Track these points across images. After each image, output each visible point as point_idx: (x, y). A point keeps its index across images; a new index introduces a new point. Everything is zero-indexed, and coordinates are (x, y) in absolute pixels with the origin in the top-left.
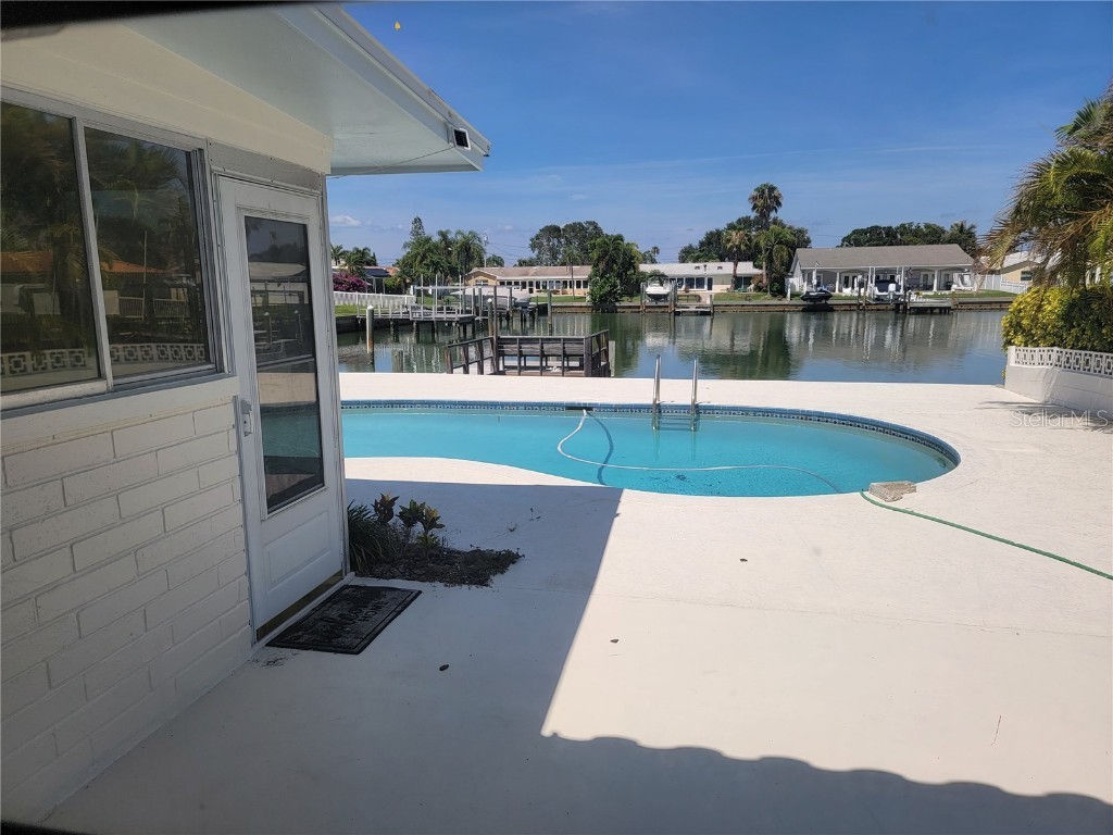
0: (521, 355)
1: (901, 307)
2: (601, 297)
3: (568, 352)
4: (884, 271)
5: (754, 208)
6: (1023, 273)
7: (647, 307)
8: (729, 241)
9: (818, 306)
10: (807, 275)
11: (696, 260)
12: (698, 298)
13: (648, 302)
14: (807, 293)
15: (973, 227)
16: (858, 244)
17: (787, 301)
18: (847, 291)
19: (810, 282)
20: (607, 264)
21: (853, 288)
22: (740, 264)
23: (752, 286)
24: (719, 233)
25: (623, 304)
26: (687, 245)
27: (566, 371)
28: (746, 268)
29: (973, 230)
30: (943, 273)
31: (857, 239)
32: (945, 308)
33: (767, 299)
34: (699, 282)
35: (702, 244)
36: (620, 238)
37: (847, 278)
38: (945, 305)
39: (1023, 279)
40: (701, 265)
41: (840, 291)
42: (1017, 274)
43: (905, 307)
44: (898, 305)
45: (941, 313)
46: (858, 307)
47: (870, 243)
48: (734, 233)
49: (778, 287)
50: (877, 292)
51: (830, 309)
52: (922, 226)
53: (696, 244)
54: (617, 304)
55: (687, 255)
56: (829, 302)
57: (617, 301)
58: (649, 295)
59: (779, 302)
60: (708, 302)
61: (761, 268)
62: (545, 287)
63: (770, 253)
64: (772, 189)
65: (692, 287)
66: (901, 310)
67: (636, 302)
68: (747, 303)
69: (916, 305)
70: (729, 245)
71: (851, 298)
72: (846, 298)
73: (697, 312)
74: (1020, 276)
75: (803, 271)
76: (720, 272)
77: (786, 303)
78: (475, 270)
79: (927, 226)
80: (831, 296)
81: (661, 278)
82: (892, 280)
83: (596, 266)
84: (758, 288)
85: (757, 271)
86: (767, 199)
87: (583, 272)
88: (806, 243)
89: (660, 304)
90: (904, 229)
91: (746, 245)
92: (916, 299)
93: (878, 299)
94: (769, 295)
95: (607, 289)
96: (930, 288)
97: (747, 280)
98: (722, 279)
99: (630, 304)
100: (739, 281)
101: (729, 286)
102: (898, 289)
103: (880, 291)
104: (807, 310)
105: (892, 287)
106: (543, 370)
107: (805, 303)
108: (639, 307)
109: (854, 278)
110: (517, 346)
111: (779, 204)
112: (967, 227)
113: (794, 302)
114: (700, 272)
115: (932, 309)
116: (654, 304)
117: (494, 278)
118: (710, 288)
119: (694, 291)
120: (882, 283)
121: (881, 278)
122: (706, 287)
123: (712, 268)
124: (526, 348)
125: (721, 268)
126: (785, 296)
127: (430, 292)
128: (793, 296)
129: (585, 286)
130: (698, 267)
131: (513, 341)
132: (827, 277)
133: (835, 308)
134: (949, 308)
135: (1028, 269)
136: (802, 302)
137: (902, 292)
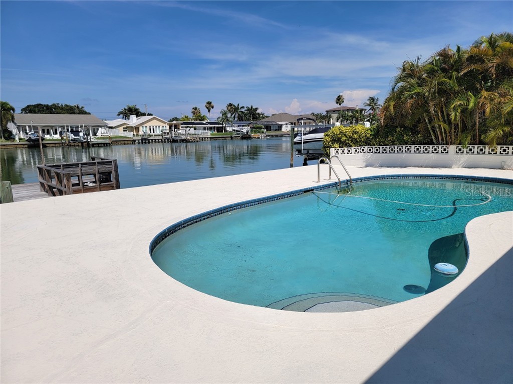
1: (86, 143)
6: (124, 128)
9: (34, 145)
14: (28, 138)
15: (83, 107)
16: (31, 112)
17: (16, 142)
18: (47, 137)
29: (83, 109)
31: (31, 109)
32: (107, 144)
37: (43, 130)
38: (107, 142)
39: (124, 131)
41: (43, 136)
42: (121, 129)
43: (89, 144)
45: (104, 146)
46: (65, 145)
49: (9, 136)
51: (45, 146)
52: (64, 106)
59: (11, 143)
66: (85, 145)
69: (93, 143)
71: (57, 140)
72: (50, 140)
75: (17, 126)
80: (44, 139)
93: (74, 140)
102: (84, 135)
103: (75, 136)
104: (30, 147)
105: (81, 134)
107: (29, 143)
112: (80, 107)
120: (75, 133)
121: (75, 130)
128: (20, 139)
133: (47, 145)
134: (109, 143)
135: (125, 126)
136: (27, 143)
137: (86, 137)
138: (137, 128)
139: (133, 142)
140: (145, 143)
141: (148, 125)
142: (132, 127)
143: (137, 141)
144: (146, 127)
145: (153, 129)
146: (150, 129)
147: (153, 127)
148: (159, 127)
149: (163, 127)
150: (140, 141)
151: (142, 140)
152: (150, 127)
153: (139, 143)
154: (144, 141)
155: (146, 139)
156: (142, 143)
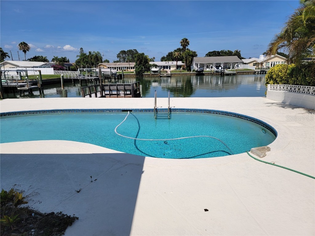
0: (110, 90)
1: (223, 74)
2: (138, 72)
3: (126, 89)
4: (217, 64)
5: (181, 45)
6: (254, 64)
7: (152, 75)
8: (175, 55)
9: (200, 74)
10: (197, 65)
11: (166, 61)
12: (167, 72)
13: (152, 73)
14: (197, 70)
15: (240, 51)
16: (210, 56)
17: (192, 72)
18: (208, 69)
19: (198, 67)
20: (140, 62)
21: (209, 68)
22: (178, 62)
23: (182, 68)
24: (172, 53)
25: (145, 74)
26: (163, 56)
27: (126, 95)
28: (180, 63)
29: (240, 52)
30: (233, 64)
31: (210, 54)
32: (234, 74)
33: (186, 72)
34: (167, 67)
35: (167, 56)
36: (143, 54)
37: (207, 66)
38: (234, 73)
39: (254, 65)
40: (167, 62)
41: (206, 69)
42: (252, 64)
43: (224, 74)
44: (222, 73)
45: (233, 75)
46: (212, 74)
47: (212, 56)
48: (176, 53)
49: (189, 68)
50: (216, 70)
51: (203, 75)
52: (227, 51)
53: (165, 56)
54: (143, 74)
55: (163, 59)
56: (203, 72)
57: (143, 73)
58: (153, 71)
59: (189, 73)
60: (170, 73)
61: (184, 63)
62: (121, 69)
63: (187, 59)
64: (186, 40)
65: (165, 68)
66: (222, 75)
67: (149, 73)
68: (181, 73)
69: (226, 73)
70: (175, 56)
71: (209, 71)
72: (207, 71)
73: (166, 76)
74: (253, 65)
75: (196, 64)
76: (173, 64)
77: (191, 73)
78: (100, 64)
79: (228, 51)
80: (203, 71)
81: (156, 66)
82: (220, 66)
83: (137, 62)
84: (183, 69)
85: (183, 64)
86: (185, 43)
87: (133, 64)
88: (196, 56)
89: (156, 74)
90: (222, 52)
91: (180, 56)
92: (227, 71)
93: (216, 71)
94: (186, 71)
95: (140, 69)
96: (230, 68)
97: (180, 66)
98: (173, 66)
99: (147, 74)
100: (178, 67)
101: (175, 68)
102: (222, 69)
103: (217, 69)
104: (197, 75)
105: (220, 68)
106: (118, 95)
108: (150, 75)
109: (209, 66)
110: (108, 87)
111: (189, 44)
112: (238, 51)
113: (193, 73)
114: (167, 64)
115: (231, 74)
116: (154, 74)
117: (106, 66)
118: (170, 69)
119: (165, 70)
120: (217, 67)
121: (217, 66)
122: (169, 68)
123: (170, 63)
124: (112, 88)
125: (173, 63)
126: (191, 71)
127: (85, 70)
128: (193, 71)
129: (134, 69)
130: (166, 63)
131: (107, 85)
132: (202, 65)
133: (205, 74)
134: (235, 74)
135: (255, 63)
136: (196, 73)
137: (223, 69)
138: (262, 64)
139: (254, 73)
140: (263, 73)
141: (270, 61)
142: (259, 63)
143: (257, 72)
144: (269, 62)
145: (274, 64)
146: (272, 64)
147: (274, 62)
148: (279, 62)
149: (282, 62)
150: (259, 72)
151: (261, 72)
152: (272, 62)
153: (258, 74)
154: (262, 72)
155: (263, 71)
156: (260, 74)
